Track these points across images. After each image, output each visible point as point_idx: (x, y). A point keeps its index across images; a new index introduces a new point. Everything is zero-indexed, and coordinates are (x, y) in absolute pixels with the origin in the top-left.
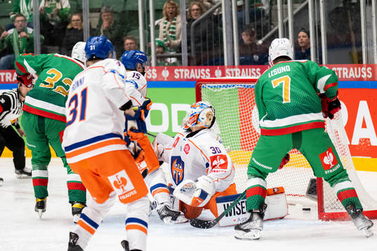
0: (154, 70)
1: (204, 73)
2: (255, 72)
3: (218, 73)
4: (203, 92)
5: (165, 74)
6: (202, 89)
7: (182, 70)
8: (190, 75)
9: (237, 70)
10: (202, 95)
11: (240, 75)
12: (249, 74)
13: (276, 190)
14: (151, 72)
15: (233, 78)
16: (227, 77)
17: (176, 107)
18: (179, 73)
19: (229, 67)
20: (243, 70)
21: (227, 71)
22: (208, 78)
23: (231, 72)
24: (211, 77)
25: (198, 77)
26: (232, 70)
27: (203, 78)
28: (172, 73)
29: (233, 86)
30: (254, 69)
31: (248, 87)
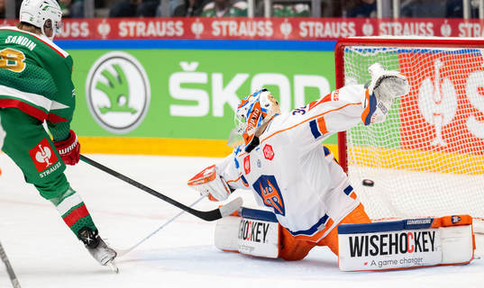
0: (269, 24)
1: (345, 29)
2: (425, 28)
3: (368, 29)
4: (347, 58)
5: (286, 29)
6: (345, 53)
7: (311, 24)
8: (323, 31)
9: (397, 25)
10: (346, 62)
11: (402, 32)
12: (415, 32)
13: (456, 220)
14: (264, 26)
15: (390, 37)
16: (382, 37)
17: (302, 81)
18: (308, 28)
19: (385, 20)
20: (406, 25)
21: (382, 26)
22: (352, 36)
23: (387, 28)
24: (357, 35)
25: (336, 35)
26: (389, 25)
27: (344, 36)
28: (296, 28)
29: (384, 49)
30: (422, 25)
31: (423, 51)
